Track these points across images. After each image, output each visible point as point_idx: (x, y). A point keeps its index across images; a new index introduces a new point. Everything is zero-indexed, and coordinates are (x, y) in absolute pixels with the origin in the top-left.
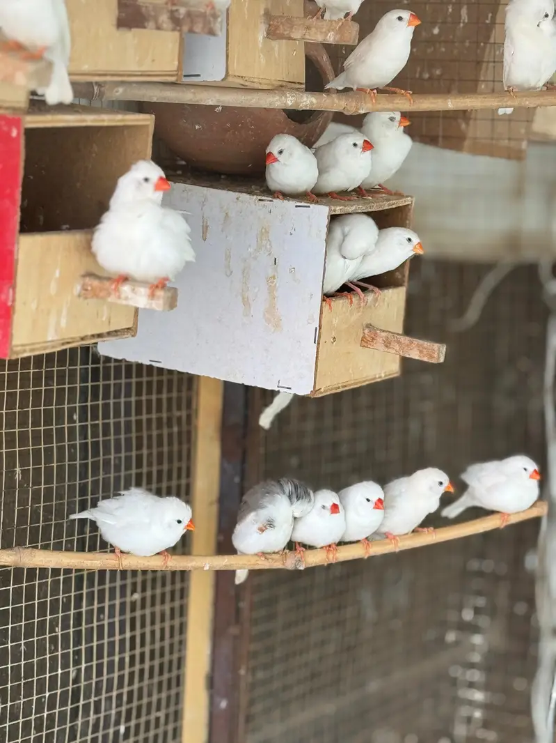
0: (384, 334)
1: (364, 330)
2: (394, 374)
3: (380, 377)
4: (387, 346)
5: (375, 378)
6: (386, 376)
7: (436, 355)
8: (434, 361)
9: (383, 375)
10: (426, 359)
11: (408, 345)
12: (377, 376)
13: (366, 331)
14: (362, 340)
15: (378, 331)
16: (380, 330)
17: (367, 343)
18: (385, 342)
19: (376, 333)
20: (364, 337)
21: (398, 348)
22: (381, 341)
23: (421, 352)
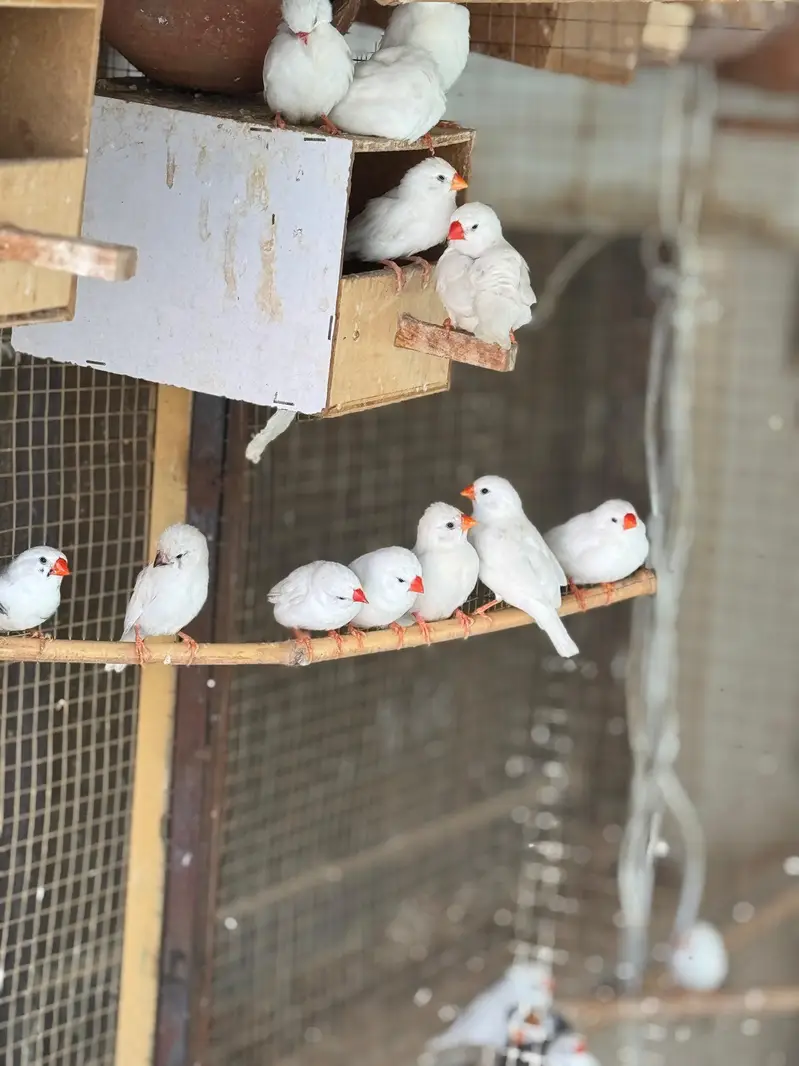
0: (428, 329)
1: (399, 322)
2: (441, 387)
3: (422, 392)
4: (432, 347)
5: (414, 393)
6: (429, 390)
7: (503, 361)
8: (499, 369)
9: (425, 389)
10: (488, 366)
11: (463, 345)
12: (418, 390)
13: (403, 324)
14: (397, 337)
15: (420, 325)
16: (423, 323)
17: (403, 341)
18: (429, 340)
19: (417, 328)
20: (400, 332)
21: (448, 348)
22: (424, 338)
23: (482, 355)
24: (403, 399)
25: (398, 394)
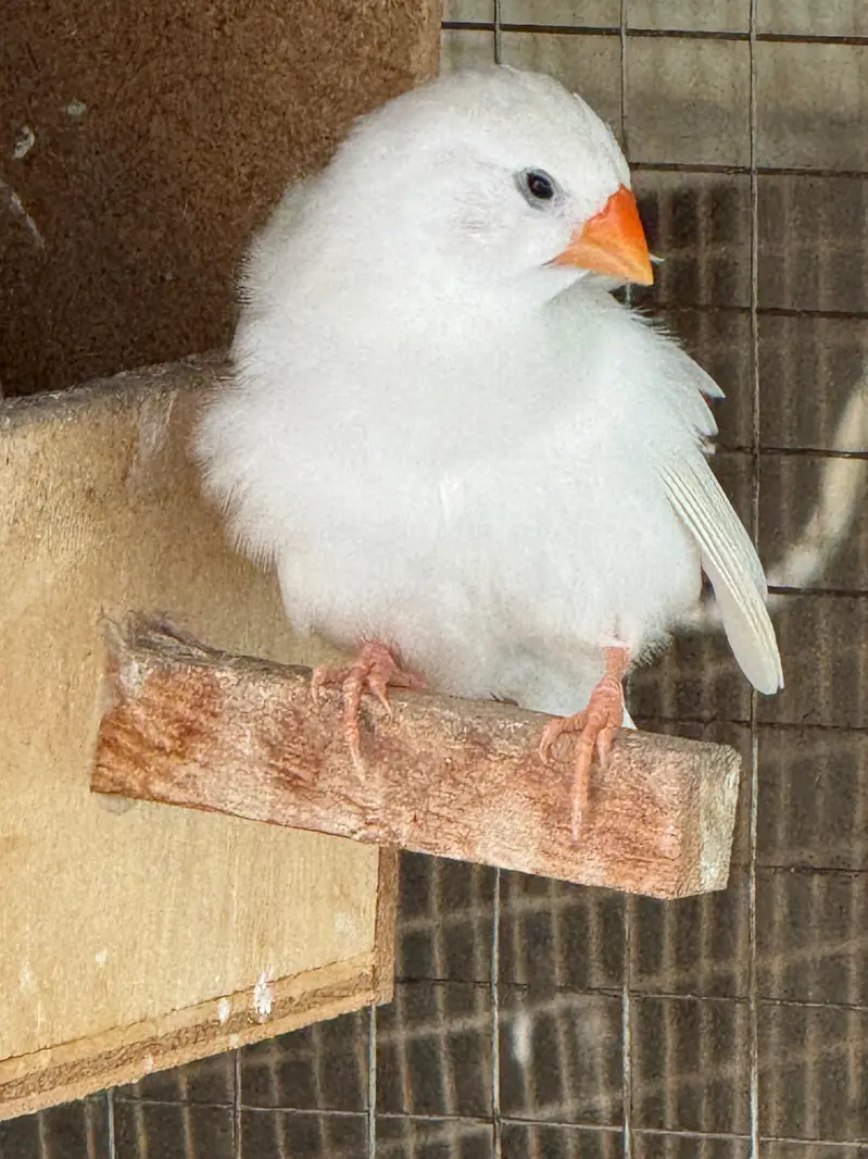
0: (270, 694)
1: (113, 666)
2: (347, 990)
3: (246, 1019)
4: (291, 783)
5: (206, 1029)
6: (283, 1007)
7: (667, 839)
8: (654, 884)
9: (263, 1004)
10: (591, 872)
11: (451, 768)
12: (224, 1012)
13: (136, 674)
14: (106, 743)
15: (226, 675)
16: (244, 662)
17: (138, 762)
18: (275, 750)
19: (212, 691)
20: (115, 720)
21: (374, 790)
22: (248, 746)
23: (555, 814)
24: (150, 1065)
25: (119, 1041)
